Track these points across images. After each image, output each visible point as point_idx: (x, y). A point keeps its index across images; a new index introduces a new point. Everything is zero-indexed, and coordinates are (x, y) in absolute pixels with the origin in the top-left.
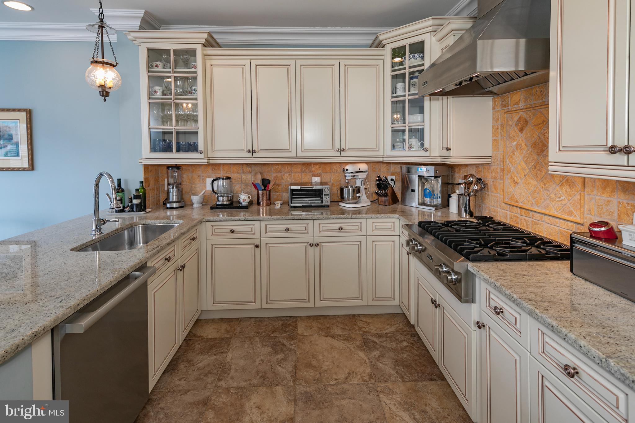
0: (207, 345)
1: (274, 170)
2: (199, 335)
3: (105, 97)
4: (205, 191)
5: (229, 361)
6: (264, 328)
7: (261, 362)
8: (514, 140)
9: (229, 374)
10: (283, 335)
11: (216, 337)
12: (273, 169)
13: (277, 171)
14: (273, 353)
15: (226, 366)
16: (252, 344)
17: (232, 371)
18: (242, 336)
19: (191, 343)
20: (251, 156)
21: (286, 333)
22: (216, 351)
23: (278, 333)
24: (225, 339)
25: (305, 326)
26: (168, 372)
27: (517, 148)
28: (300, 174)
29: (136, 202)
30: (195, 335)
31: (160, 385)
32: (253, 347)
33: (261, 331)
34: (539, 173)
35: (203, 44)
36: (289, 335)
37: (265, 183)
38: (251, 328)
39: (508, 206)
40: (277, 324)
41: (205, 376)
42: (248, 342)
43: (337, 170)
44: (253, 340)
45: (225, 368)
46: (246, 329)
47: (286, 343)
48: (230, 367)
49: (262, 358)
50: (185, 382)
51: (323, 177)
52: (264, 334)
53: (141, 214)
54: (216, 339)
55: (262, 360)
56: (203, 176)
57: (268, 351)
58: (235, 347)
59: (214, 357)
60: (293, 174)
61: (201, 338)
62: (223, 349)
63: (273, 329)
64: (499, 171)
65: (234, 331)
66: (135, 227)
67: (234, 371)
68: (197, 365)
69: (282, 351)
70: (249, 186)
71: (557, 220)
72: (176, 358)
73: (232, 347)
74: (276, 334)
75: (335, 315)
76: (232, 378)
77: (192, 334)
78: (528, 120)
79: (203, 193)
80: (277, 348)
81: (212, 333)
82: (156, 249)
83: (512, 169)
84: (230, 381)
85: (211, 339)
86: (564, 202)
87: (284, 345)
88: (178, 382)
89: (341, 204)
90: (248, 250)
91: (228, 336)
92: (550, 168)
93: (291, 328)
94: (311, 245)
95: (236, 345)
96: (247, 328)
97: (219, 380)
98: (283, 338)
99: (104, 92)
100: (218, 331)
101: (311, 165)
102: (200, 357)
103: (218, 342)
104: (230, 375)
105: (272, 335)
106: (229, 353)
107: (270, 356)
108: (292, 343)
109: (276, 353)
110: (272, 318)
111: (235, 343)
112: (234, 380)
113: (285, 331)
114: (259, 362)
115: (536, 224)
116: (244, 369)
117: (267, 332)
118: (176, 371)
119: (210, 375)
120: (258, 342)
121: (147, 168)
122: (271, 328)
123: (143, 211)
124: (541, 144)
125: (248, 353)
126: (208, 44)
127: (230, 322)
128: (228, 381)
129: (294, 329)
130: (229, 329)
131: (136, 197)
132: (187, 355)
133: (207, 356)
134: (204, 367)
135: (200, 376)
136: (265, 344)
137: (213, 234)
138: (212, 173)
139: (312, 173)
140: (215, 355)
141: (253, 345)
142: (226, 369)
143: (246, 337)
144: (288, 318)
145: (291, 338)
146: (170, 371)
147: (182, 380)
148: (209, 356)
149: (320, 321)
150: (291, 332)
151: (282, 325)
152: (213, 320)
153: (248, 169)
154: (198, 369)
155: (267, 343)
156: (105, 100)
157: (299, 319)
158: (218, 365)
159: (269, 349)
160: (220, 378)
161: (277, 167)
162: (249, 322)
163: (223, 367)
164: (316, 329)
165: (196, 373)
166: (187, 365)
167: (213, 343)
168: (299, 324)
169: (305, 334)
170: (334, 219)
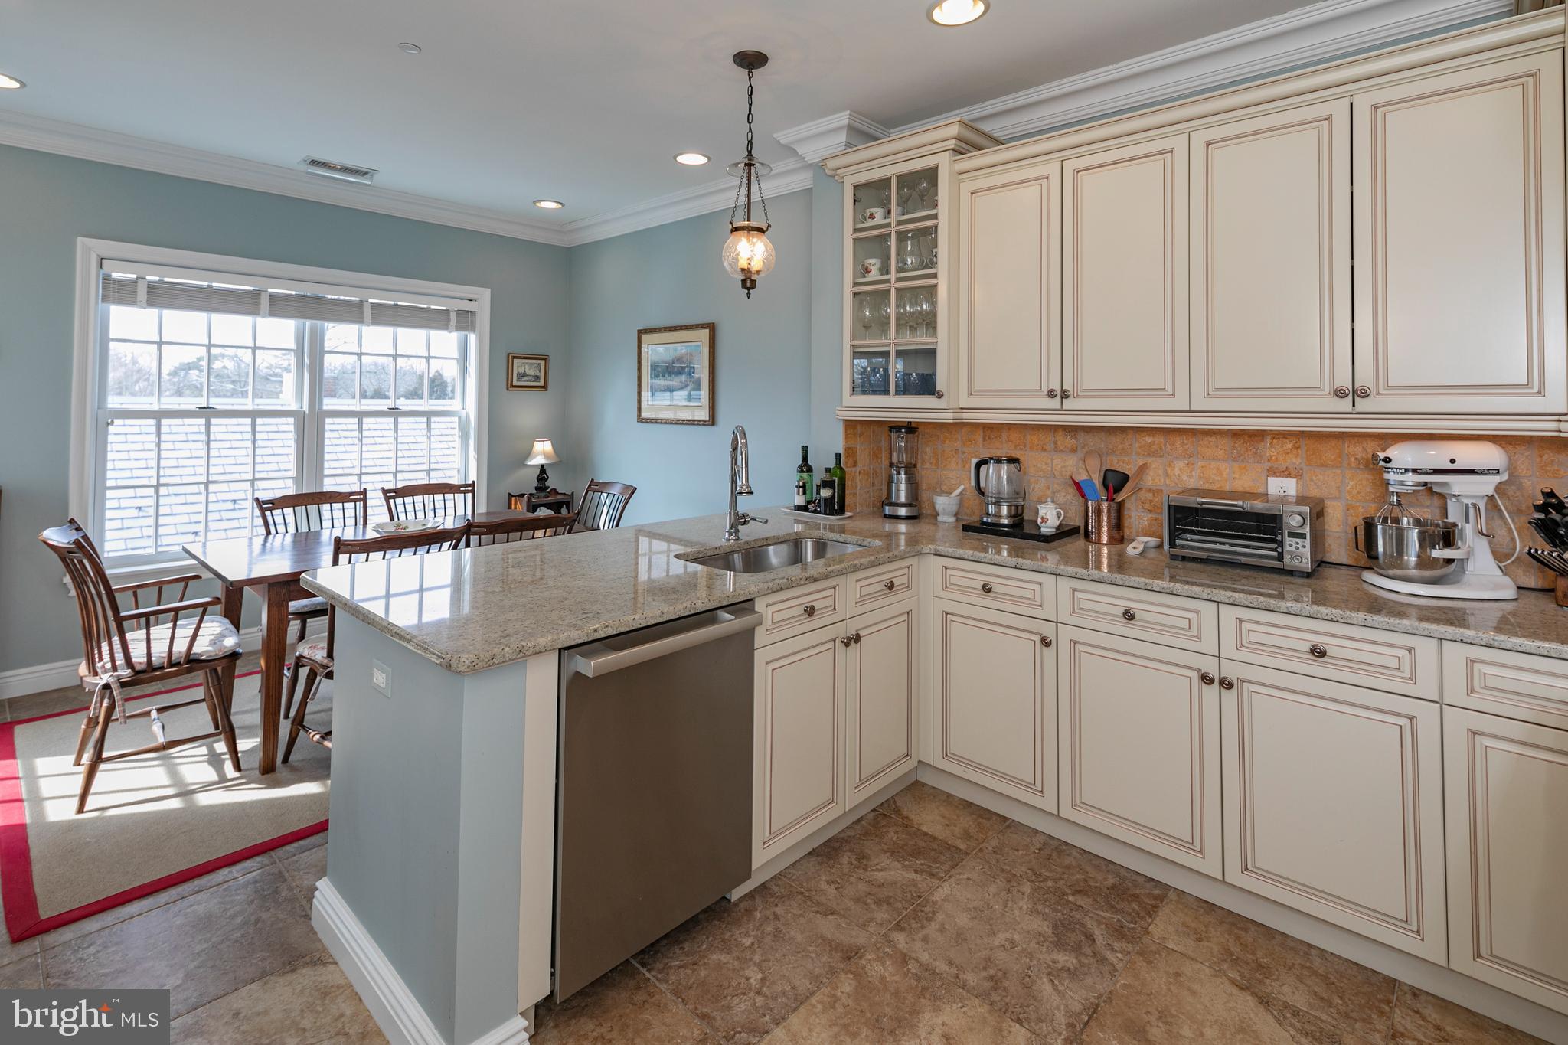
0: (911, 843)
1: (1140, 447)
2: (905, 813)
3: (749, 290)
4: (965, 489)
5: (937, 901)
6: (1059, 870)
7: (1007, 944)
9: (923, 927)
10: (1102, 913)
11: (937, 834)
12: (1136, 445)
13: (1148, 451)
14: (1051, 942)
15: (926, 906)
16: (1009, 891)
17: (933, 924)
18: (994, 862)
19: (883, 823)
20: (1059, 407)
21: (1113, 913)
22: (921, 864)
23: (1089, 901)
24: (953, 849)
25: (1183, 924)
26: (818, 856)
28: (1223, 466)
29: (826, 493)
30: (897, 811)
31: (794, 872)
32: (1008, 900)
33: (1047, 874)
35: (953, 150)
36: (1119, 920)
37: (1115, 482)
38: (1026, 855)
40: (1100, 877)
41: (875, 903)
42: (1001, 882)
44: (1015, 884)
45: (922, 911)
46: (1011, 852)
47: (1101, 937)
48: (934, 914)
49: (1016, 937)
50: (835, 891)
51: (1311, 480)
52: (1050, 884)
53: (832, 520)
54: (935, 838)
55: (1012, 942)
56: (964, 453)
57: (1040, 929)
58: (965, 877)
59: (912, 875)
60: (1200, 464)
61: (907, 823)
62: (938, 868)
63: (1082, 884)
65: (983, 842)
66: (804, 542)
67: (937, 927)
68: (872, 873)
69: (1077, 949)
72: (843, 838)
73: (960, 874)
74: (1081, 900)
75: (1310, 946)
76: (925, 939)
77: (893, 806)
79: (958, 491)
80: (1066, 933)
81: (933, 822)
82: (777, 581)
84: (918, 945)
85: (926, 834)
87: (1090, 938)
88: (823, 885)
89: (1369, 576)
90: (1026, 647)
91: (962, 846)
93: (1136, 907)
94: (1207, 680)
95: (970, 876)
96: (1017, 850)
97: (898, 927)
98: (1097, 920)
99: (748, 282)
100: (947, 825)
101: (1263, 440)
102: (885, 860)
103: (936, 847)
104: (924, 932)
105: (1071, 898)
106: (946, 883)
107: (1038, 943)
108: (1117, 945)
109: (1059, 945)
110: (1092, 857)
111: (972, 869)
112: (926, 946)
113: (1112, 907)
114: (1003, 943)
116: (960, 937)
117: (1061, 882)
118: (831, 863)
119: (885, 907)
120: (1026, 897)
121: (852, 426)
122: (1077, 880)
123: (837, 514)
125: (989, 907)
126: (965, 146)
127: (982, 818)
128: (913, 940)
129: (1142, 914)
130: (973, 831)
131: (827, 484)
132: (865, 842)
133: (899, 866)
134: (883, 884)
135: (866, 896)
136: (1040, 908)
137: (946, 587)
138: (983, 445)
139: (1267, 465)
140: (916, 871)
141: (1010, 895)
142: (922, 914)
143: (1003, 870)
144: (1141, 880)
145: (1119, 932)
146: (822, 855)
147: (833, 886)
148: (904, 866)
149: (1243, 933)
150: (1129, 919)
151: (1113, 887)
152: (948, 798)
153: (1069, 441)
154: (870, 881)
155: (1047, 910)
156: (749, 295)
157: (1172, 895)
158: (912, 895)
159: (1046, 928)
160: (902, 925)
161: (1149, 440)
162: (1029, 840)
163: (919, 905)
164: (1216, 949)
165: (863, 887)
166: (855, 863)
167: (924, 844)
168: (1165, 910)
169: (1171, 945)
170: (1290, 614)
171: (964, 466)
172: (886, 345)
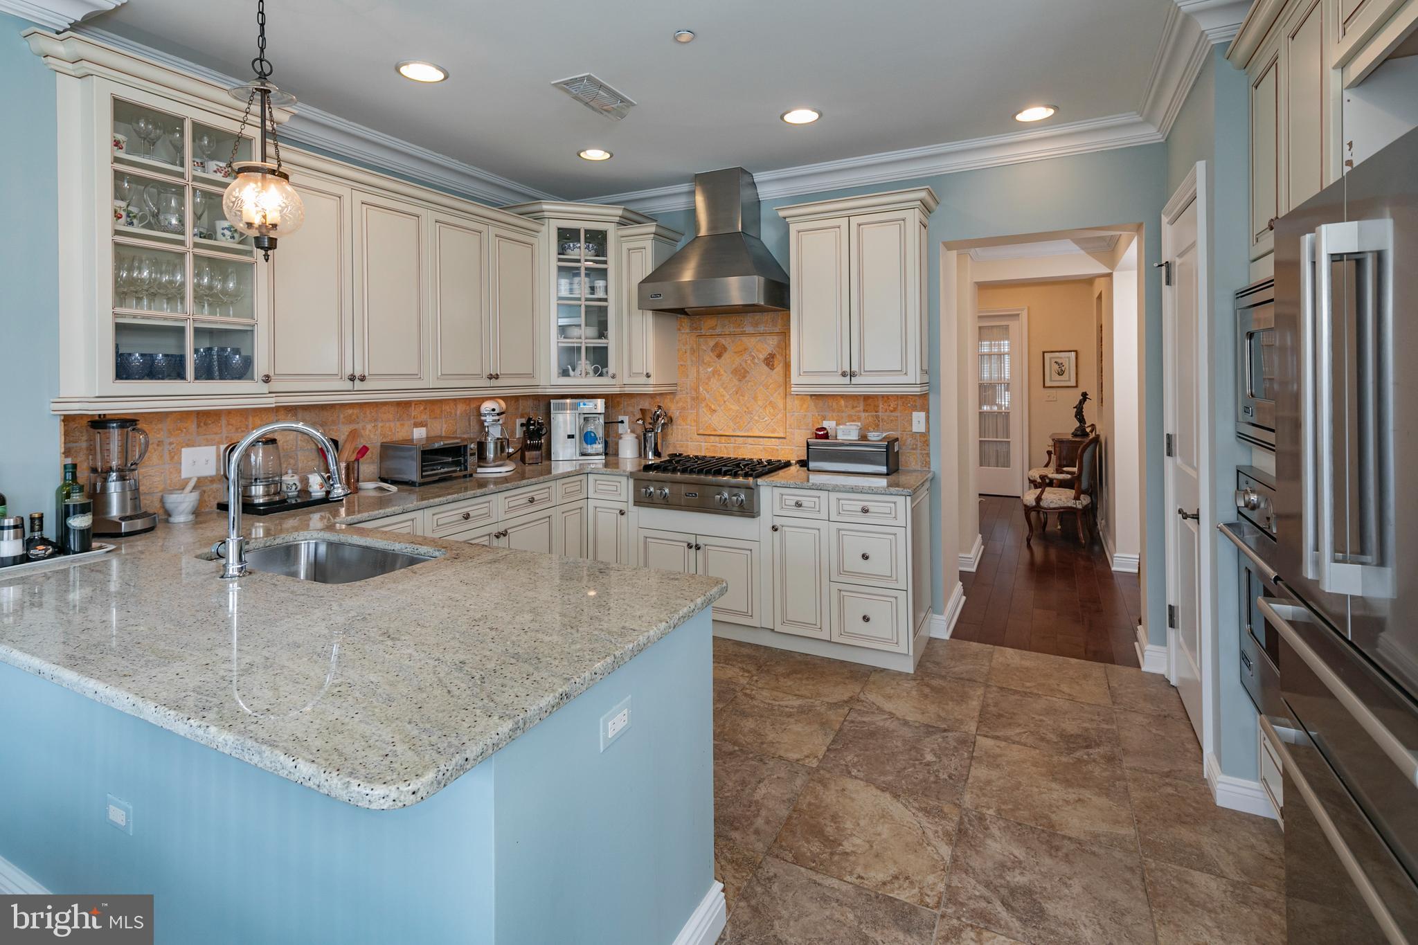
3: (266, 251)
8: (709, 366)
12: (342, 416)
13: (350, 420)
20: (351, 389)
27: (713, 375)
28: (392, 425)
34: (741, 398)
39: (703, 437)
43: (451, 413)
51: (431, 427)
56: (171, 444)
60: (380, 425)
64: (689, 400)
70: (291, 457)
71: (761, 439)
78: (727, 346)
83: (707, 396)
86: (768, 422)
92: (793, 389)
101: (411, 406)
115: (739, 448)
124: (743, 371)
138: (198, 433)
139: (412, 422)
161: (350, 411)
171: (172, 458)
172: (182, 320)
